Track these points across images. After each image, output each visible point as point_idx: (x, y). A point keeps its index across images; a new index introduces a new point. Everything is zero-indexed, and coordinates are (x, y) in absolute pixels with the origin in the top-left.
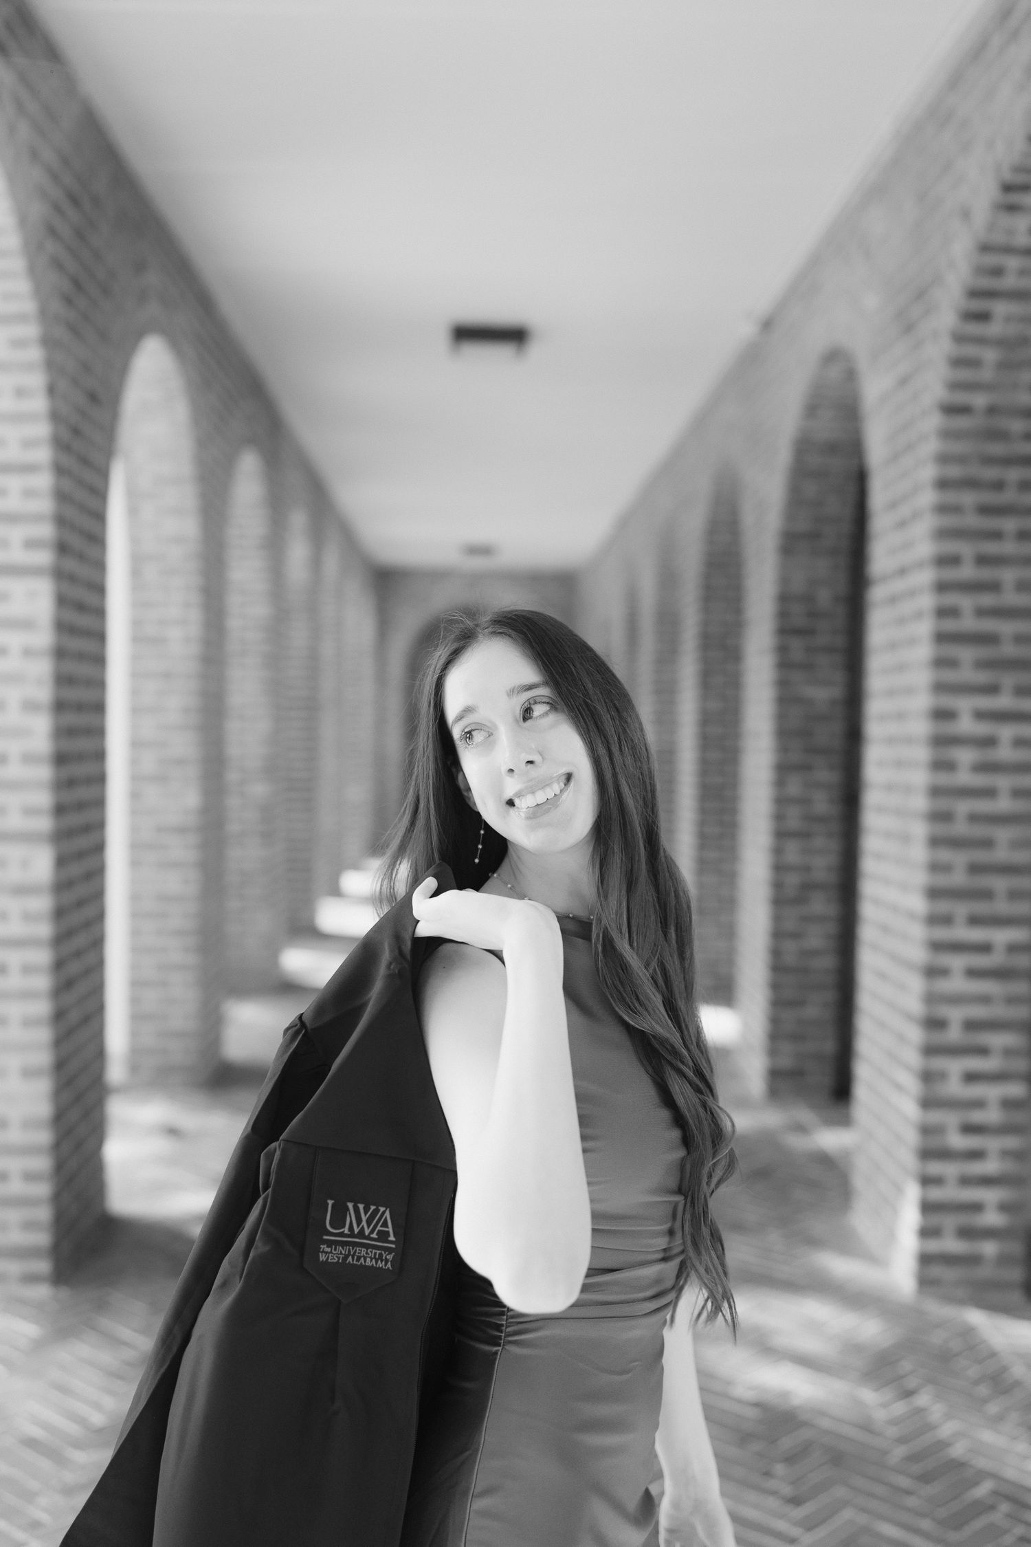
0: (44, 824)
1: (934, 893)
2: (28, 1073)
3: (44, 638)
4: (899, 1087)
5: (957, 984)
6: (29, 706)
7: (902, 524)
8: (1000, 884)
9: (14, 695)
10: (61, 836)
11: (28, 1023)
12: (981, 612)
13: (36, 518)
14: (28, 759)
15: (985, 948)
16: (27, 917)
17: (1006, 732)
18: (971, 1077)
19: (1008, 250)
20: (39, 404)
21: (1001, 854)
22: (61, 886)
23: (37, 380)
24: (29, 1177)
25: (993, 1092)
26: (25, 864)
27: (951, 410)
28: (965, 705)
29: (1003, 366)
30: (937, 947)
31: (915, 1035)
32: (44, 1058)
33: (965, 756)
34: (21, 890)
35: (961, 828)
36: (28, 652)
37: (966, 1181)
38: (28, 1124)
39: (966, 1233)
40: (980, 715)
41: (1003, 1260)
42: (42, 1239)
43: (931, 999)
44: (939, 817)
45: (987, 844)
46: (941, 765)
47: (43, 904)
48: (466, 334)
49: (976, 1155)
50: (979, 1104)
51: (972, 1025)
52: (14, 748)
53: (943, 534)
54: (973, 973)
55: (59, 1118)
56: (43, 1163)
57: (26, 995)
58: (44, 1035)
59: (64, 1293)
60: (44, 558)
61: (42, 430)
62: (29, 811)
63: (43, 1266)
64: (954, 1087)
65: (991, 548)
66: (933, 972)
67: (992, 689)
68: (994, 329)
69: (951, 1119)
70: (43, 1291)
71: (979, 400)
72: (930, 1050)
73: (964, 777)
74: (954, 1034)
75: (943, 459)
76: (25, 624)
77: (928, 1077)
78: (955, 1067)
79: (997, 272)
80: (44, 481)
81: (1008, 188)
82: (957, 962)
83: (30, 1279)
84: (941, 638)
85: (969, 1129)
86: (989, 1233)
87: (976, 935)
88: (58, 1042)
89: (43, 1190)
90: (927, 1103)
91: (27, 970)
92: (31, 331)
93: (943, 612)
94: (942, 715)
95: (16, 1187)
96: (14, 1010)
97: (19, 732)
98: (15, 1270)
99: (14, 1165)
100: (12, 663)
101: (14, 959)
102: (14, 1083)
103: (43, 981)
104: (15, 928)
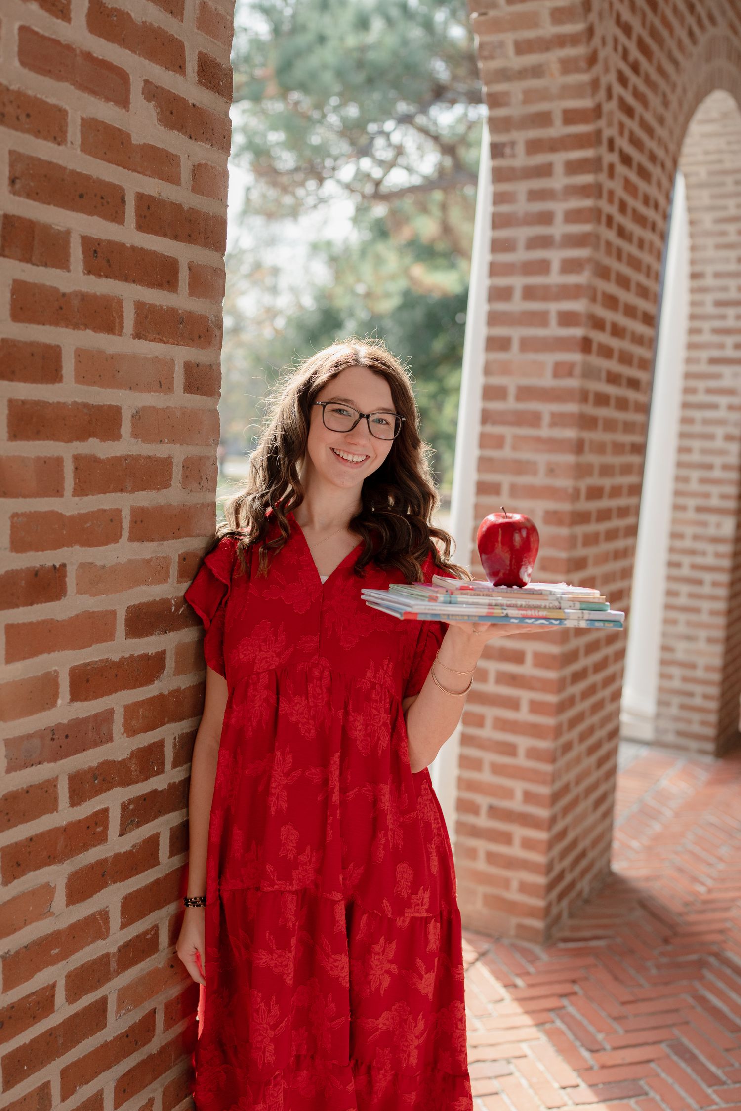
2: (710, 641)
6: (729, 438)
9: (721, 432)
11: (713, 613)
14: (726, 467)
16: (718, 555)
24: (706, 697)
26: (718, 526)
32: (720, 634)
34: (715, 540)
38: (708, 668)
42: (711, 732)
47: (726, 548)
52: (718, 461)
55: (725, 667)
56: (714, 691)
57: (713, 598)
58: (721, 621)
59: (720, 763)
62: (723, 497)
63: (710, 746)
70: (709, 760)
83: (702, 752)
88: (729, 625)
89: (713, 705)
91: (715, 584)
95: (698, 701)
96: (706, 606)
97: (722, 452)
98: (694, 744)
99: (698, 689)
100: (721, 414)
101: (708, 577)
102: (702, 645)
103: (723, 592)
104: (710, 561)
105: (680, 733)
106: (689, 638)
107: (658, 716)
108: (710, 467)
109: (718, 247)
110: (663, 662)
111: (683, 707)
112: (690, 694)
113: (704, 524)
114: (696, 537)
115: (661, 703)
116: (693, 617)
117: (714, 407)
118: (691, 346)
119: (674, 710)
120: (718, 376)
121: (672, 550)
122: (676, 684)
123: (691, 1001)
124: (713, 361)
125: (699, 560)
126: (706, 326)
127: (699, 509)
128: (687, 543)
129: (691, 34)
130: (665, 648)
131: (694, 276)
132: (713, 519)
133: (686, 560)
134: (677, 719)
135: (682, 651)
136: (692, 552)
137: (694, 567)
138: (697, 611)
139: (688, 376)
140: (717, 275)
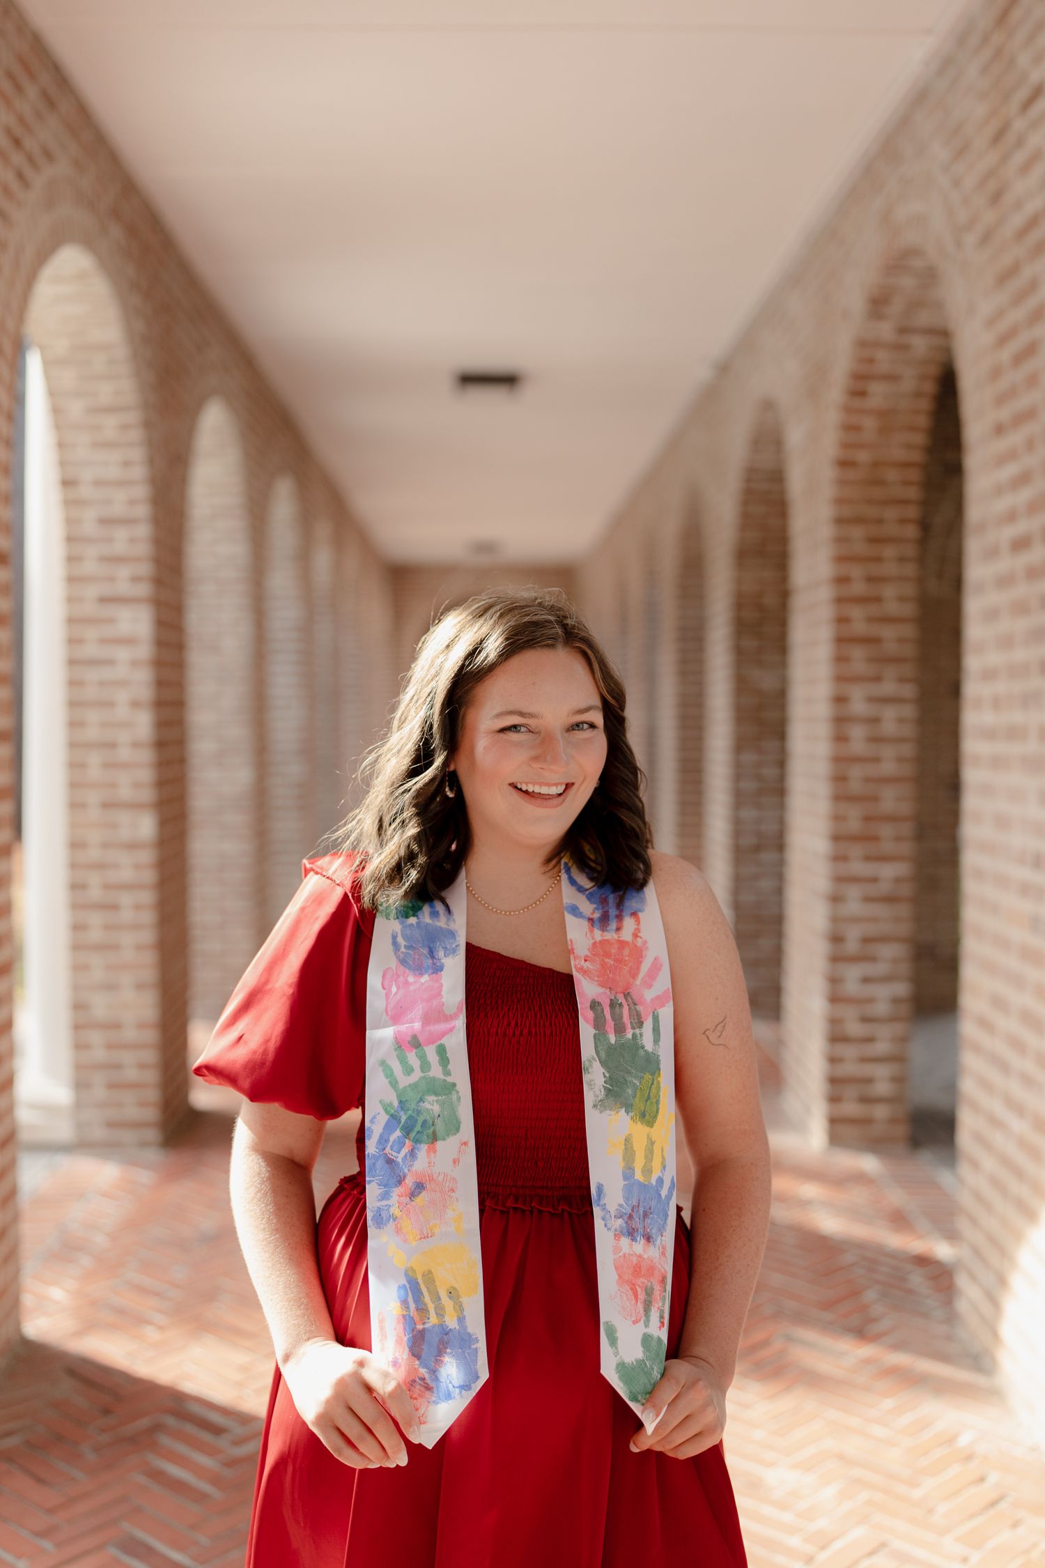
0: (149, 795)
1: (836, 838)
2: (139, 987)
3: (144, 651)
5: (854, 908)
6: (135, 704)
8: (886, 830)
9: (122, 697)
10: (161, 804)
11: (137, 948)
13: (136, 559)
14: (133, 745)
15: (874, 880)
16: (136, 867)
17: (889, 713)
18: (866, 980)
19: (879, 345)
20: (139, 472)
21: (887, 807)
22: (162, 842)
23: (137, 454)
24: (142, 1066)
25: (882, 991)
26: (133, 826)
27: (843, 464)
28: (857, 692)
29: (880, 430)
30: (840, 879)
31: (823, 948)
32: (151, 975)
33: (858, 732)
34: (130, 846)
35: (855, 787)
36: (133, 663)
37: (864, 1060)
38: (139, 1026)
39: (865, 1100)
41: (891, 1120)
42: (153, 1113)
43: (835, 920)
44: (839, 779)
45: (876, 799)
46: (840, 738)
47: (149, 856)
48: (471, 380)
49: (870, 1039)
50: (872, 1000)
51: (867, 940)
52: (123, 737)
53: (839, 559)
54: (866, 899)
55: (163, 1019)
56: (152, 1056)
57: (135, 927)
58: (151, 957)
59: (170, 1156)
60: (145, 589)
61: (141, 491)
62: (136, 786)
63: (152, 1135)
64: (853, 988)
65: (876, 569)
66: (836, 899)
67: (877, 679)
68: (871, 403)
69: (851, 1012)
70: (154, 1155)
71: (863, 457)
72: (835, 960)
73: (857, 748)
74: (852, 946)
75: (839, 501)
76: (129, 641)
77: (833, 980)
78: (854, 972)
79: (873, 361)
80: (143, 531)
81: (874, 301)
82: (854, 891)
83: (143, 1144)
84: (839, 640)
85: (865, 1020)
86: (880, 1100)
87: (868, 869)
88: (161, 962)
89: (153, 1076)
90: (833, 1000)
91: (136, 907)
92: (133, 417)
93: (840, 620)
94: (840, 700)
95: (130, 1074)
96: (127, 939)
97: (127, 725)
98: (129, 1136)
99: (128, 1058)
100: (121, 671)
101: (126, 899)
102: (127, 995)
103: (148, 917)
104: (126, 875)
105: (112, 1125)
106: (110, 987)
107: (78, 1105)
108: (112, 746)
109: (96, 445)
110: (78, 1027)
111: (110, 1086)
112: (118, 1066)
113: (114, 826)
114: (105, 845)
115: (80, 1085)
116: (112, 957)
117: (110, 662)
118: (72, 580)
119: (99, 1093)
120: (113, 621)
121: (73, 866)
122: (99, 1054)
123: (141, 1479)
124: (104, 600)
125: (112, 876)
126: (92, 552)
127: (106, 806)
128: (94, 854)
129: (20, 176)
130: (79, 1006)
131: (67, 483)
132: (124, 818)
133: (94, 880)
134: (104, 1105)
135: (101, 1007)
136: (100, 866)
137: (107, 887)
138: (115, 947)
139: (72, 621)
140: (98, 483)
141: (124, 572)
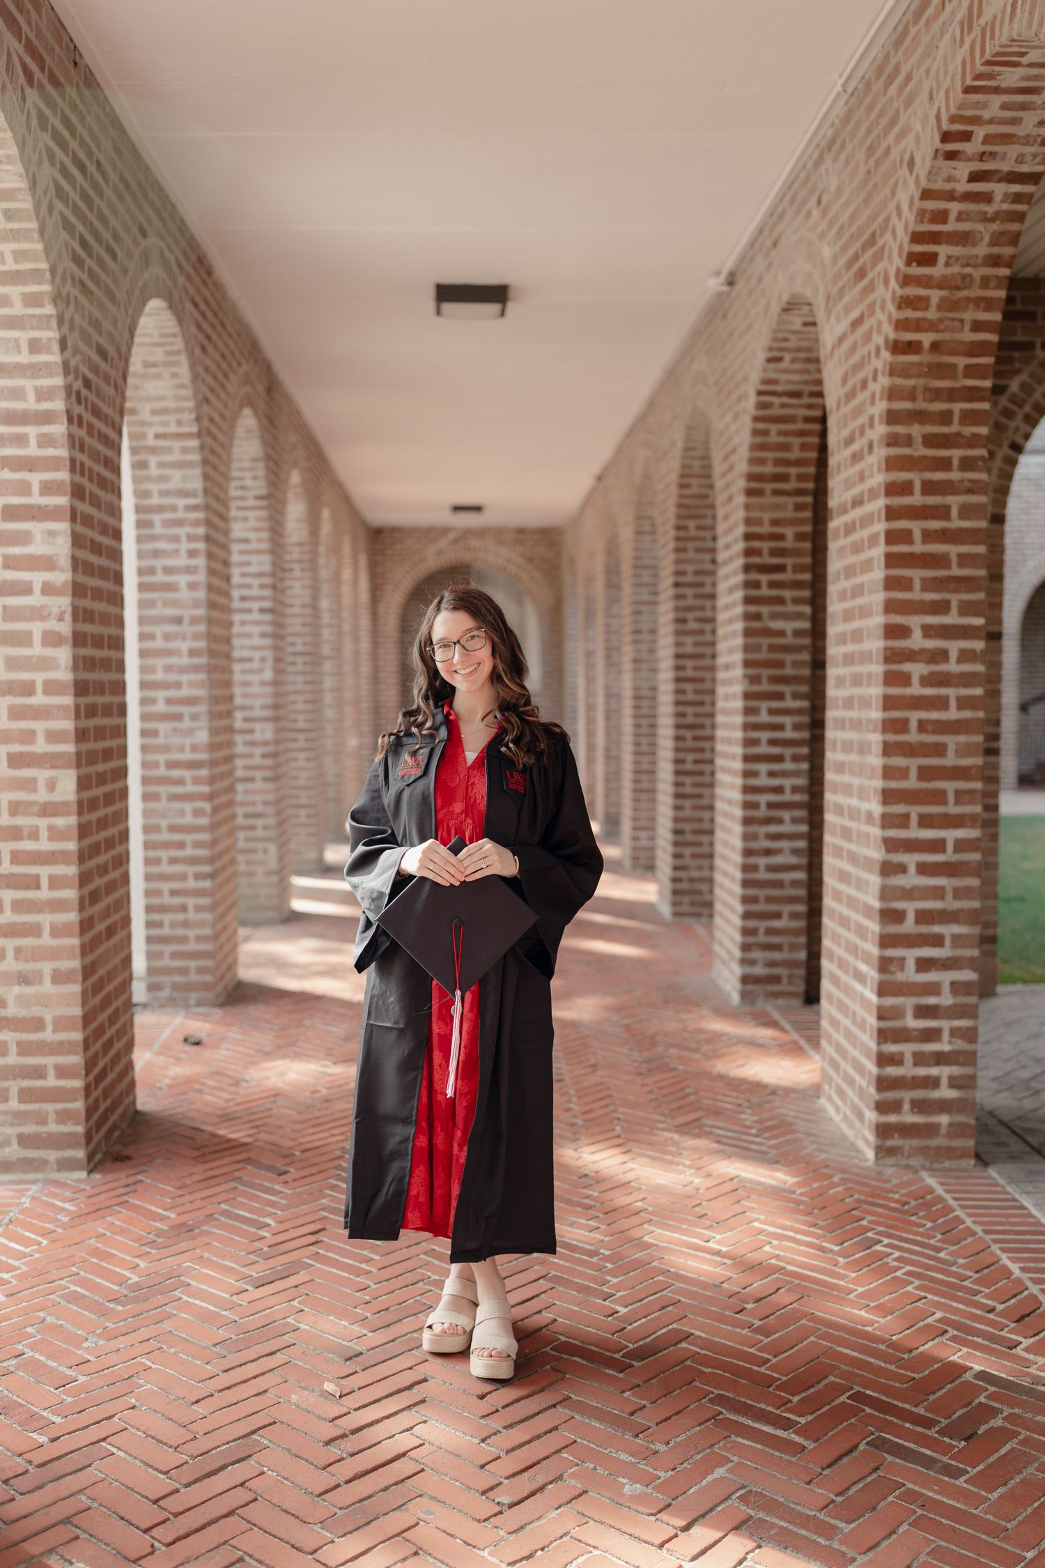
0: (69, 748)
1: (888, 796)
2: (58, 979)
3: (63, 577)
4: (860, 977)
5: (912, 879)
6: (51, 639)
7: (857, 457)
8: (950, 786)
9: (37, 630)
10: (82, 760)
11: (60, 931)
12: (928, 536)
13: (52, 463)
14: (51, 688)
15: (937, 846)
16: (56, 834)
17: (954, 647)
18: (924, 965)
19: (951, 196)
20: (52, 356)
21: (950, 760)
22: (84, 806)
23: (50, 334)
25: (945, 978)
26: (52, 786)
27: (898, 348)
28: (915, 622)
29: (945, 305)
30: (891, 845)
31: (874, 927)
32: (73, 964)
33: (917, 670)
34: (48, 810)
35: (913, 736)
36: (48, 589)
37: (919, 1059)
38: (59, 1024)
39: (920, 1106)
40: (928, 631)
41: (956, 1130)
42: (76, 1129)
43: (885, 893)
44: (890, 726)
45: (940, 750)
46: (891, 678)
47: (69, 821)
48: (448, 293)
49: (931, 1035)
50: (934, 989)
51: (924, 917)
52: (38, 678)
53: (891, 464)
54: (923, 869)
55: (88, 1019)
56: (75, 1060)
57: (57, 906)
58: (72, 943)
59: (97, 1176)
60: (63, 501)
61: (56, 381)
62: (55, 737)
63: (80, 1154)
64: (910, 974)
65: (939, 476)
66: (888, 869)
67: (942, 607)
68: (938, 271)
69: (908, 1003)
70: (78, 1176)
71: (927, 338)
72: (886, 941)
73: (916, 690)
74: (909, 926)
75: (892, 394)
76: (47, 563)
77: (884, 965)
78: (911, 955)
79: (941, 216)
80: (59, 429)
81: (946, 137)
82: (911, 860)
83: (68, 1165)
84: (892, 560)
85: (923, 1012)
86: (944, 1106)
87: (929, 834)
88: (85, 949)
89: (75, 1084)
90: (883, 990)
91: (58, 882)
92: (45, 287)
93: (892, 537)
94: (893, 632)
95: (51, 1081)
96: (46, 919)
97: (43, 664)
98: (52, 1155)
99: (49, 1062)
100: (36, 599)
101: (44, 873)
102: (47, 986)
103: (70, 894)
104: (44, 845)
105: (24, 1141)
106: (24, 979)
108: (25, 689)
111: (25, 1095)
112: (39, 1073)
113: (30, 784)
114: (17, 808)
116: (29, 942)
117: (22, 589)
119: (14, 1104)
120: (26, 538)
122: (12, 1059)
124: (10, 513)
125: (27, 845)
127: (15, 761)
132: (42, 775)
134: (19, 1117)
135: (14, 1001)
136: (13, 833)
137: (19, 858)
138: (35, 931)
141: (35, 479)
